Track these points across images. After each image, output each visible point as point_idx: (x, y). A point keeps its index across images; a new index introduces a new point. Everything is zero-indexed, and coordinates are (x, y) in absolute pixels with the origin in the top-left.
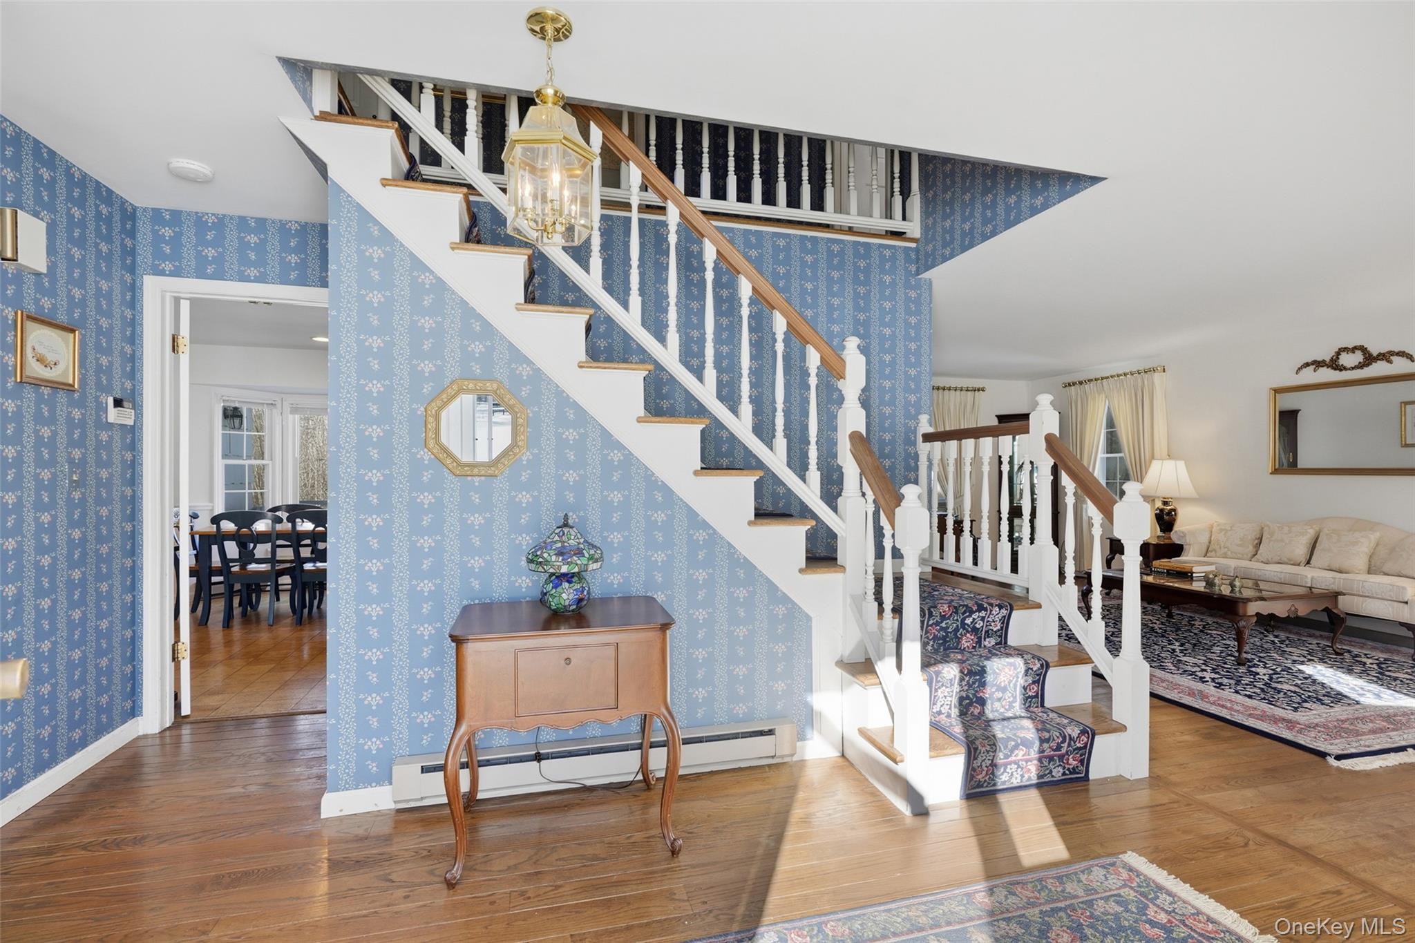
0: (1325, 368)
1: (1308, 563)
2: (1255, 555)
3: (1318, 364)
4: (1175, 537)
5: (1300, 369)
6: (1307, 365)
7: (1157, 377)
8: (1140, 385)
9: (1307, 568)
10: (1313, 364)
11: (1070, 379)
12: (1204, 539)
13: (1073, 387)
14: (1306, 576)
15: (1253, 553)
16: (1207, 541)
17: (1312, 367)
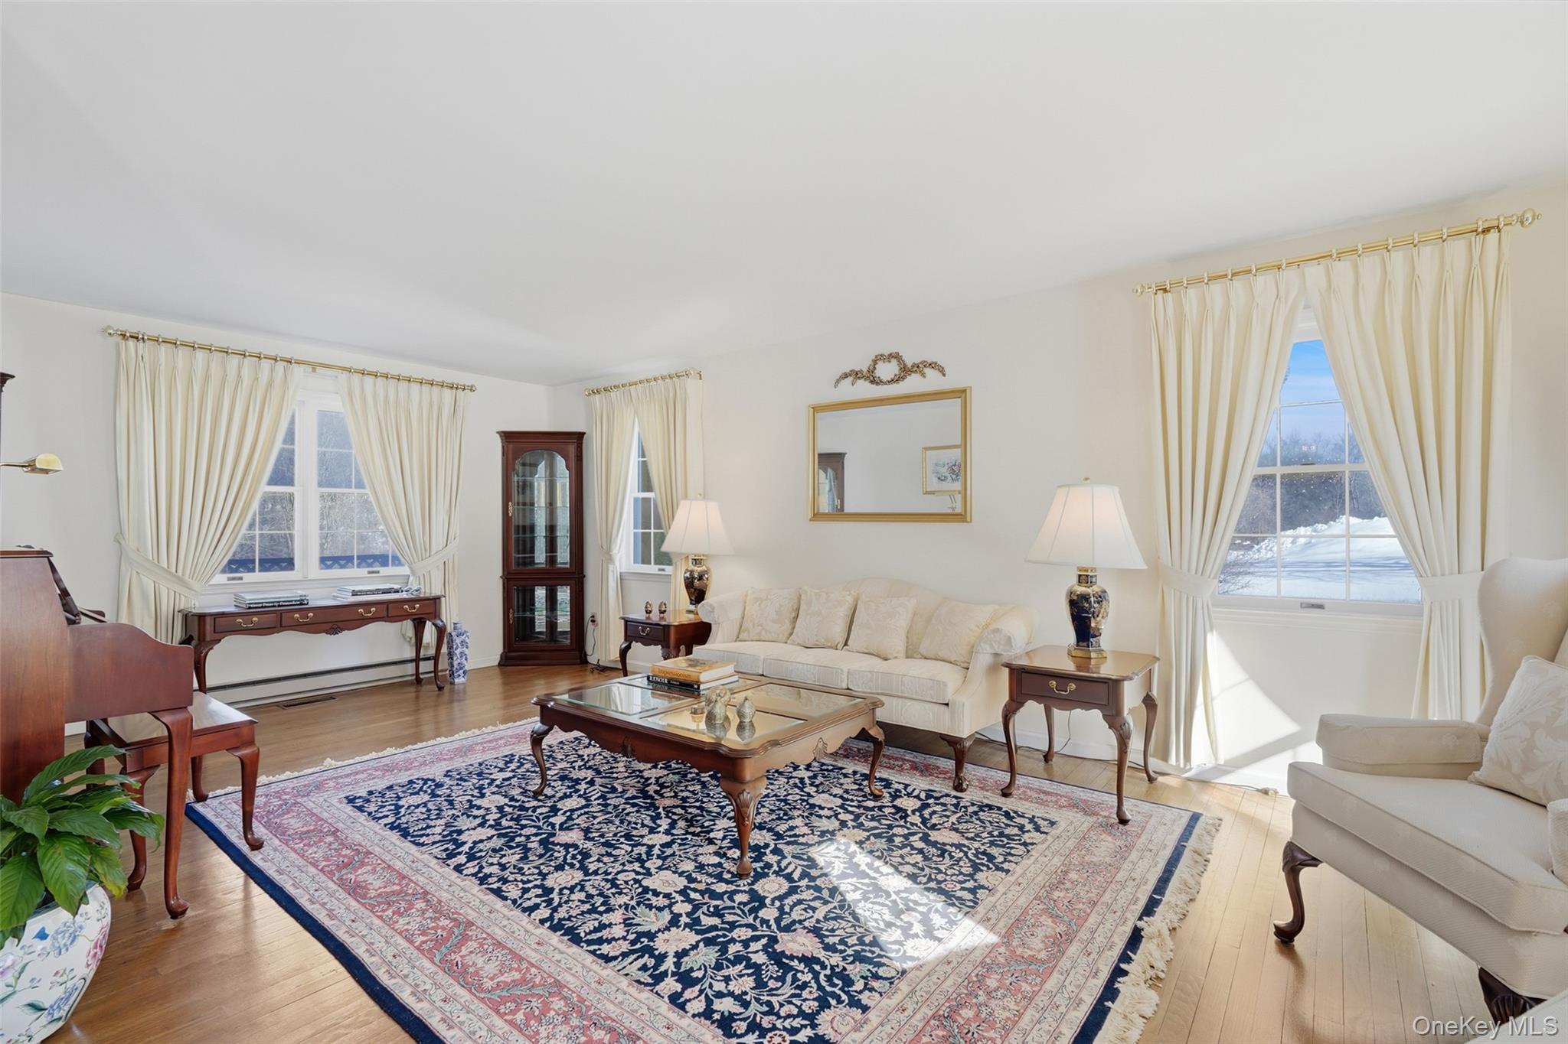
0: (863, 380)
1: (846, 644)
2: (791, 634)
3: (856, 375)
4: (704, 612)
5: (838, 381)
6: (845, 376)
7: (691, 384)
8: (671, 395)
9: (844, 653)
10: (850, 375)
11: (594, 385)
12: (735, 615)
13: (597, 396)
14: (842, 671)
15: (789, 632)
16: (740, 617)
17: (850, 379)
